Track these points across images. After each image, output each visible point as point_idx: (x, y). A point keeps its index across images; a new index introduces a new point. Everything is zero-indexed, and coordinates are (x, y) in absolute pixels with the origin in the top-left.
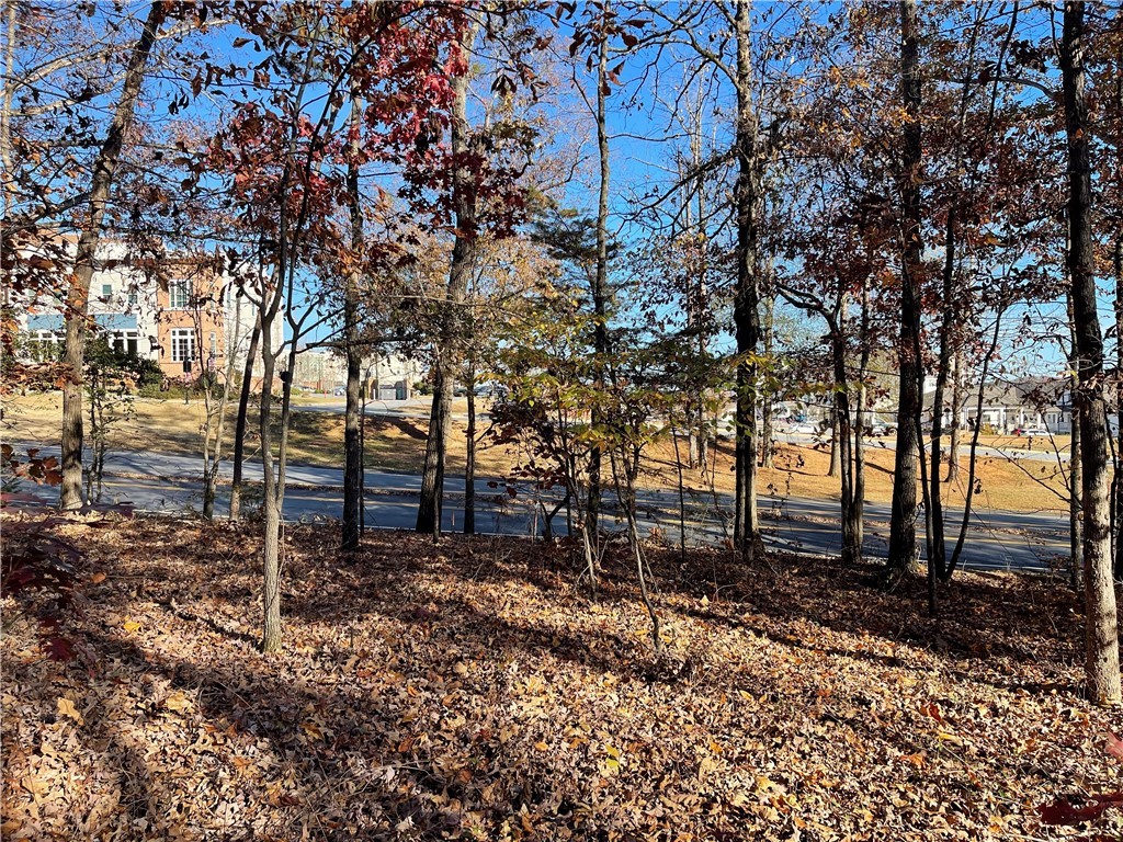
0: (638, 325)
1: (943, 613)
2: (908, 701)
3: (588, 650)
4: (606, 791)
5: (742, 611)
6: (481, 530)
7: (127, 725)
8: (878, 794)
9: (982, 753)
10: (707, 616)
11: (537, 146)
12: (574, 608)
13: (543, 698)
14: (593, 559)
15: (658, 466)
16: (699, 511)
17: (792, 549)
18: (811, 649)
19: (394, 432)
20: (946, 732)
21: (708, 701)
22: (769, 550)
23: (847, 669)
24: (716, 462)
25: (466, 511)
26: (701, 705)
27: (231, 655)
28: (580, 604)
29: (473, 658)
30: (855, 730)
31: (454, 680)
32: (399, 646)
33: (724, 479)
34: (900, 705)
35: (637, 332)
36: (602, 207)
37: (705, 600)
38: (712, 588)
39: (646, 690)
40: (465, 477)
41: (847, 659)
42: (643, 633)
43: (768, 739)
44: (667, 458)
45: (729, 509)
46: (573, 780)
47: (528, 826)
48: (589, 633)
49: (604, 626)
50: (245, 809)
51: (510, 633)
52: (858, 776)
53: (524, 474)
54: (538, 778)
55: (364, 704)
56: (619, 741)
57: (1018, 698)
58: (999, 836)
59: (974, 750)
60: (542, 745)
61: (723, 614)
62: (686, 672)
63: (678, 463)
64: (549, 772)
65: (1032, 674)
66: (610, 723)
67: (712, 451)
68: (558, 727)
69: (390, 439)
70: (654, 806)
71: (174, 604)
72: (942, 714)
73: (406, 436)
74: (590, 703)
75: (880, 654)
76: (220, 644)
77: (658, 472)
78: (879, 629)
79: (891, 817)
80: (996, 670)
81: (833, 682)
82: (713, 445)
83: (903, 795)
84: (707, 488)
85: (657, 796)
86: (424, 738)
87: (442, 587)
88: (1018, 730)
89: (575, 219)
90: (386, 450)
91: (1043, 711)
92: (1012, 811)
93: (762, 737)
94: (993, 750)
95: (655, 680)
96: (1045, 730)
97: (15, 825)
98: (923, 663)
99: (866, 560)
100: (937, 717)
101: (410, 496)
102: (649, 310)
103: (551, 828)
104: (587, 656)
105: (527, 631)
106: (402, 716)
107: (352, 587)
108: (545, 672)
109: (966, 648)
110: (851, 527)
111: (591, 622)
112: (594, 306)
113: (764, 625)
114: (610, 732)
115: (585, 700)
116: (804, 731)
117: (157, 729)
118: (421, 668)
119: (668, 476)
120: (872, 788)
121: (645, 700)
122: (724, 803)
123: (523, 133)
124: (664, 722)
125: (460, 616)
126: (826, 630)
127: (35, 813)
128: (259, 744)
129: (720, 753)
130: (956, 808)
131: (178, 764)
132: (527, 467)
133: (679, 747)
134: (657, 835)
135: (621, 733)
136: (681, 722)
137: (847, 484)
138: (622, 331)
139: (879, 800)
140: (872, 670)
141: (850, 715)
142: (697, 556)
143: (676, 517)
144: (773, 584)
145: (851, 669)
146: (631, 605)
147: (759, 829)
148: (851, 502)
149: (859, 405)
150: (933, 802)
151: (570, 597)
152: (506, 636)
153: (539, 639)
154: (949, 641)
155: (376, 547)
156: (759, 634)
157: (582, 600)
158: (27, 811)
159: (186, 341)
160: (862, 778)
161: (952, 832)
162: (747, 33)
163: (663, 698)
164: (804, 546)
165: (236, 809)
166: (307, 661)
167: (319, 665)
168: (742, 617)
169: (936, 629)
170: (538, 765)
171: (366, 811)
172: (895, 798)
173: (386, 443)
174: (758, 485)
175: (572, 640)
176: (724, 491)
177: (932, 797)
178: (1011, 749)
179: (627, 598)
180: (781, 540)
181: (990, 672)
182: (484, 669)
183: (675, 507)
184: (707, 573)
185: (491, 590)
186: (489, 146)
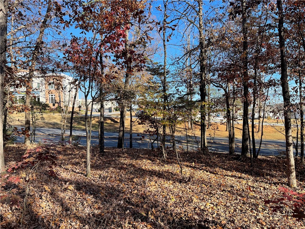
0: (174, 92)
1: (254, 166)
2: (243, 186)
3: (165, 176)
4: (172, 206)
5: (203, 166)
6: (134, 147)
7: (60, 193)
8: (235, 206)
9: (260, 198)
10: (194, 168)
11: (147, 46)
12: (161, 166)
13: (155, 187)
14: (165, 153)
15: (180, 129)
16: (191, 141)
17: (216, 151)
18: (220, 175)
19: (109, 121)
20: (252, 194)
21: (195, 187)
22: (210, 151)
23: (229, 179)
24: (195, 128)
25: (130, 142)
26: (193, 188)
27: (79, 178)
28: (162, 165)
29: (137, 178)
30: (230, 193)
31: (133, 183)
32: (119, 175)
33: (198, 133)
34: (241, 187)
35: (174, 94)
36: (165, 63)
37: (193, 164)
38: (195, 160)
39: (180, 185)
40: (130, 133)
41: (229, 177)
42: (178, 172)
43: (209, 195)
44: (182, 127)
45: (199, 140)
46: (164, 204)
47: (155, 213)
48: (165, 172)
49: (168, 170)
50: (91, 210)
51: (145, 172)
52: (230, 203)
53: (147, 132)
54: (155, 203)
55: (113, 188)
56: (174, 196)
57: (271, 186)
58: (263, 215)
59: (259, 197)
60: (156, 197)
61: (198, 167)
62: (189, 180)
63: (186, 128)
64: (158, 202)
65: (275, 180)
66: (171, 192)
67: (194, 125)
68: (159, 193)
69: (108, 123)
70: (183, 209)
71: (62, 166)
72: (252, 190)
73: (112, 122)
74: (166, 187)
75: (237, 176)
76: (76, 175)
77: (180, 131)
78: (237, 170)
79: (238, 211)
80: (266, 179)
81: (225, 182)
82: (194, 123)
83: (241, 207)
84: (193, 135)
85: (183, 207)
86: (129, 195)
87: (127, 161)
88: (270, 193)
89: (157, 65)
90: (107, 126)
91: (277, 189)
92: (267, 210)
93: (208, 195)
94: (263, 197)
95: (182, 182)
96: (277, 193)
97: (41, 214)
98: (248, 178)
99: (236, 153)
100: (251, 190)
101: (115, 138)
102: (177, 88)
103: (160, 213)
104: (165, 177)
105: (150, 171)
106: (122, 190)
107: (104, 162)
108: (155, 181)
109: (259, 174)
110: (231, 145)
111: (165, 169)
112: (163, 88)
113: (208, 169)
114: (172, 194)
115: (165, 187)
116: (218, 193)
117: (66, 193)
118: (125, 180)
119: (183, 132)
120: (234, 205)
121: (179, 187)
122: (199, 208)
123: (143, 43)
124: (184, 192)
125: (132, 168)
126: (224, 170)
127: (44, 211)
128: (91, 196)
129: (198, 198)
130: (253, 209)
131: (73, 201)
132: (147, 131)
133: (188, 197)
134: (184, 214)
135: (174, 194)
136: (188, 192)
137: (230, 133)
138: (170, 94)
139: (235, 208)
140: (235, 180)
141: (229, 190)
142: (191, 153)
143: (185, 143)
144: (211, 160)
145: (230, 179)
146: (175, 165)
147: (207, 213)
148: (231, 138)
149: (233, 112)
150: (248, 208)
151: (160, 163)
152: (144, 173)
153: (152, 173)
154: (255, 173)
155: (108, 152)
156: (207, 171)
157: (163, 164)
158: (43, 211)
159: (53, 98)
160: (231, 203)
161: (252, 214)
162: (201, 16)
163: (184, 186)
164: (219, 150)
165: (89, 210)
166: (98, 179)
167: (100, 179)
168: (203, 168)
169: (252, 170)
170: (155, 201)
171: (118, 210)
172: (239, 207)
173: (107, 124)
174: (207, 134)
175: (161, 173)
176: (198, 136)
177: (248, 207)
178: (268, 197)
179: (174, 163)
180: (213, 149)
181: (265, 180)
182: (140, 180)
183: (185, 140)
184: (194, 157)
185: (139, 162)
186: (135, 47)
